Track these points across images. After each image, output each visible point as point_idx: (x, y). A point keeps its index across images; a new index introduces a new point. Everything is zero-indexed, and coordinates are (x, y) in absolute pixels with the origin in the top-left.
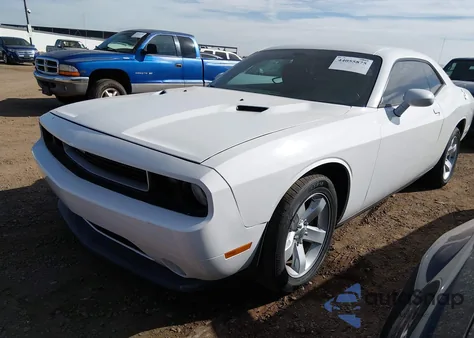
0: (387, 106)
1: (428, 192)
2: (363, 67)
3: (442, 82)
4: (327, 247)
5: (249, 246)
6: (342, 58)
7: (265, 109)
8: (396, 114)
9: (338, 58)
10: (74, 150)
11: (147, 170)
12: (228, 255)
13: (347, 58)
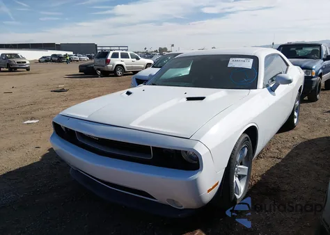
0: (267, 86)
1: (287, 133)
2: (248, 64)
3: (288, 65)
4: (249, 177)
5: (217, 184)
6: (234, 59)
7: (204, 98)
8: (272, 90)
9: (231, 60)
10: (81, 135)
11: (151, 145)
12: (209, 191)
13: (237, 59)
